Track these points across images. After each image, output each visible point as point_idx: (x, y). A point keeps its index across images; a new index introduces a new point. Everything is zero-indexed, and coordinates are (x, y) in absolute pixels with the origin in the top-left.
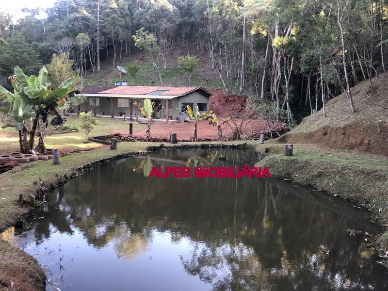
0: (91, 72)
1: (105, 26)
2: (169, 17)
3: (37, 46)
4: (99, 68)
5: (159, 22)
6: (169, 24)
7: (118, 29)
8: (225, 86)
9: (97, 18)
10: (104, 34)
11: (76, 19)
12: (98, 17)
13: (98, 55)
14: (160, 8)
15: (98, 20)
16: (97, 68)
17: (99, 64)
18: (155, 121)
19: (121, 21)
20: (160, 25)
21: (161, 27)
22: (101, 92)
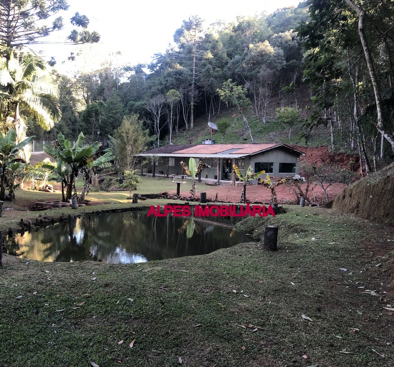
0: (184, 130)
1: (200, 79)
2: (269, 63)
3: (133, 105)
4: (192, 125)
5: (257, 70)
6: (269, 70)
7: (212, 81)
8: (332, 141)
9: (192, 71)
10: (198, 88)
11: (169, 75)
12: (194, 70)
13: (192, 111)
14: (259, 53)
15: (194, 73)
16: (190, 125)
17: (192, 121)
18: (222, 183)
19: (218, 71)
20: (259, 72)
21: (259, 75)
22: (176, 152)
